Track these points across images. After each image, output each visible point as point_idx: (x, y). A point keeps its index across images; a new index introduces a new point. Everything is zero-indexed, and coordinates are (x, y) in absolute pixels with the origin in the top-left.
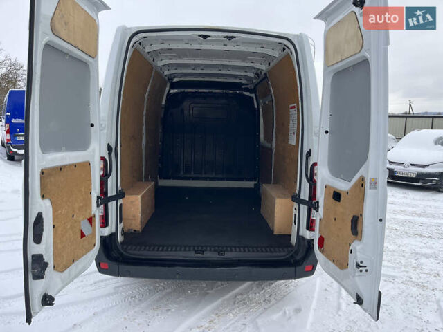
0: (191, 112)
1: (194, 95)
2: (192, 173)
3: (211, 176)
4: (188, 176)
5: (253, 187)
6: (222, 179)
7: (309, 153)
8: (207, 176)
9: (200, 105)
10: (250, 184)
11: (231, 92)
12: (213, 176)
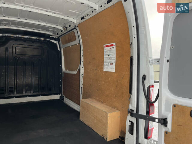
0: (14, 50)
1: (16, 39)
2: (15, 93)
3: (29, 94)
4: (12, 95)
5: (59, 98)
6: (38, 95)
7: (144, 78)
8: (26, 94)
9: (21, 46)
10: (57, 97)
11: (42, 39)
12: (32, 94)
